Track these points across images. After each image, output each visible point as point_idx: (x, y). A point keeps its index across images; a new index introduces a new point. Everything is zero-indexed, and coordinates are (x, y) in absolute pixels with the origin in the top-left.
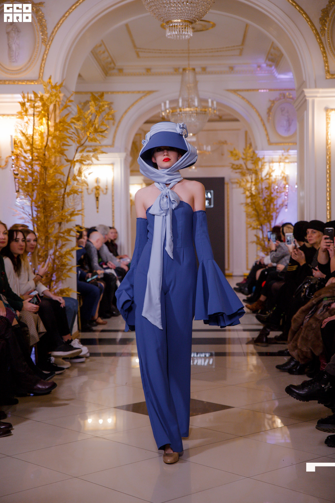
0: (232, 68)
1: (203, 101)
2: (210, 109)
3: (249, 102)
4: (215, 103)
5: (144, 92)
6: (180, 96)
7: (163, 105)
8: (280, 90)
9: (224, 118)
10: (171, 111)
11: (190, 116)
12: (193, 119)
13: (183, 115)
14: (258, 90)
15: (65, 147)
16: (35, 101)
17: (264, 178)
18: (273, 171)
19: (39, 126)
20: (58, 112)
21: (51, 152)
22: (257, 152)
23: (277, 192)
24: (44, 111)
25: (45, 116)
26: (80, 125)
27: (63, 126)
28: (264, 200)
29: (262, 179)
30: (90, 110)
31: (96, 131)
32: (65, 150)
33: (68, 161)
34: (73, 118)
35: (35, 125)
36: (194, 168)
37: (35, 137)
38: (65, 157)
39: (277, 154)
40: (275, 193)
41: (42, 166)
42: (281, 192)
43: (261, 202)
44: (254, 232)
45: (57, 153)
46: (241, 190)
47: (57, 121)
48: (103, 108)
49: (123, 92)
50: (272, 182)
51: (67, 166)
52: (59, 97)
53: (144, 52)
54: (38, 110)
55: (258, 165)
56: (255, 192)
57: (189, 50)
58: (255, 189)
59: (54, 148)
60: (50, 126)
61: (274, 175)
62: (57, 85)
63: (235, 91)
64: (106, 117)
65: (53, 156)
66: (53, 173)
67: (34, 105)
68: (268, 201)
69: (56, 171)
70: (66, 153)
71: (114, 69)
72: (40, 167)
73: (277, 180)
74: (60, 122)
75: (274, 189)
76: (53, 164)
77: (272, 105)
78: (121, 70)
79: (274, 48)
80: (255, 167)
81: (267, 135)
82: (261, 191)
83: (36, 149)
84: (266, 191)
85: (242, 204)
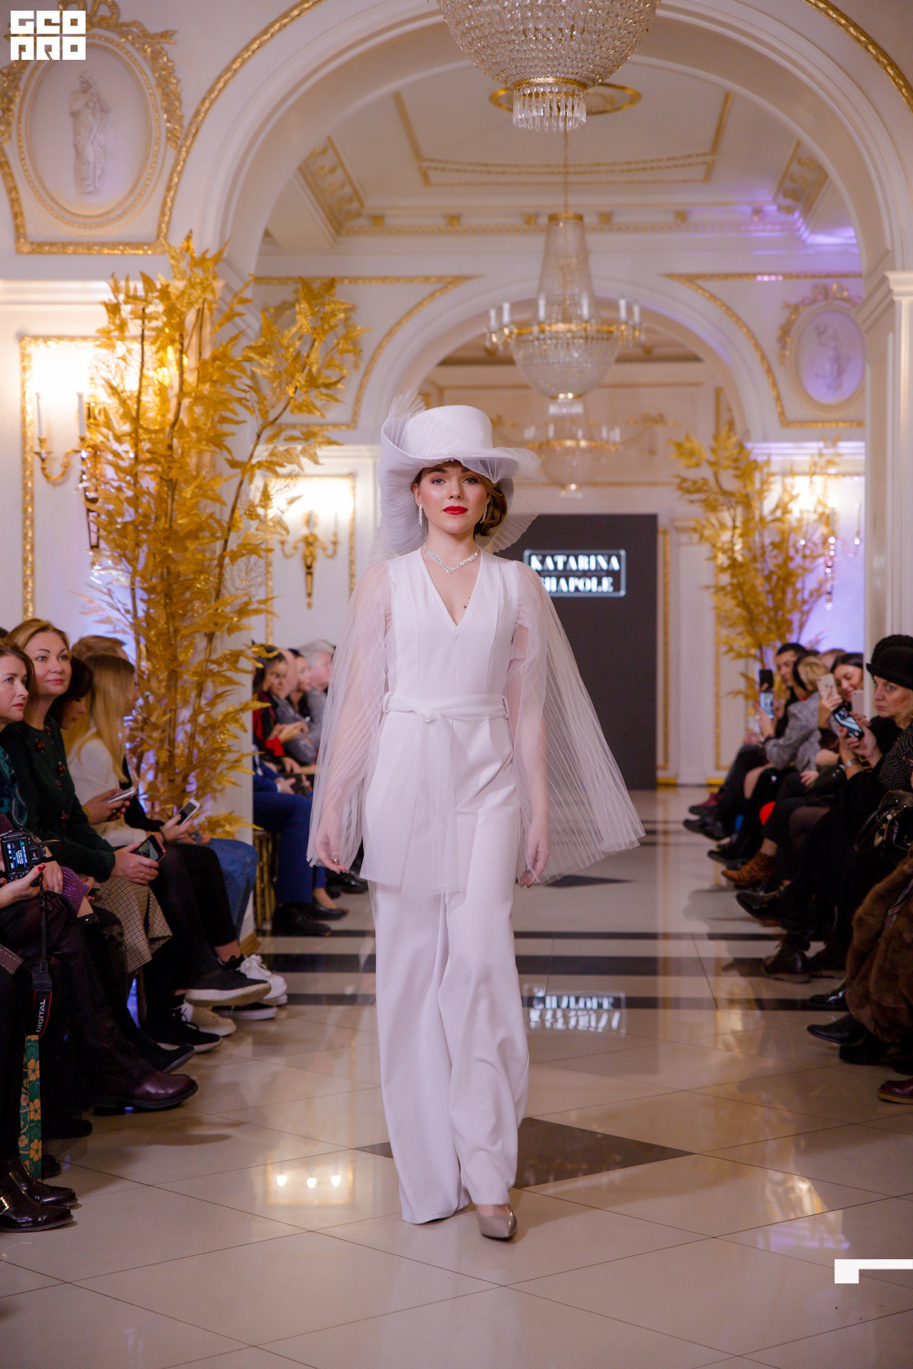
0: (682, 216)
1: (603, 304)
2: (623, 327)
3: (728, 309)
4: (636, 309)
5: (440, 279)
6: (540, 290)
7: (493, 313)
8: (814, 276)
9: (658, 351)
10: (516, 331)
11: (568, 344)
12: (576, 355)
13: (548, 342)
14: (755, 275)
15: (226, 428)
16: (148, 303)
17: (769, 518)
18: (793, 498)
19: (155, 370)
20: (207, 330)
21: (188, 440)
22: (749, 445)
23: (804, 557)
24: (172, 328)
25: (172, 342)
26: (268, 364)
27: (221, 369)
28: (768, 578)
29: (762, 519)
30: (298, 325)
31: (312, 382)
32: (226, 435)
33: (234, 464)
34: (250, 348)
35: (146, 366)
36: (573, 487)
37: (144, 398)
38: (226, 455)
39: (805, 452)
40: (798, 560)
41: (161, 478)
42: (815, 558)
43: (759, 582)
44: (740, 665)
45: (204, 443)
46: (705, 549)
47: (207, 354)
48: (333, 321)
49: (385, 279)
50: (792, 530)
51: (231, 477)
52: (213, 291)
53: (443, 169)
54: (154, 324)
55: (752, 482)
56: (743, 555)
57: (565, 166)
58: (742, 548)
59: (197, 429)
60: (185, 369)
61: (796, 509)
62: (208, 256)
63: (691, 279)
64: (340, 347)
65: (193, 451)
66: (191, 498)
67: (144, 310)
68: (779, 579)
69: (203, 491)
70: (228, 442)
71: (359, 215)
72: (158, 480)
73: (805, 522)
74: (214, 358)
75: (795, 546)
76: (194, 473)
77: (793, 317)
78: (377, 219)
79: (799, 162)
80: (745, 486)
81: (778, 399)
82: (759, 553)
83: (148, 431)
84: (775, 552)
85: (708, 587)
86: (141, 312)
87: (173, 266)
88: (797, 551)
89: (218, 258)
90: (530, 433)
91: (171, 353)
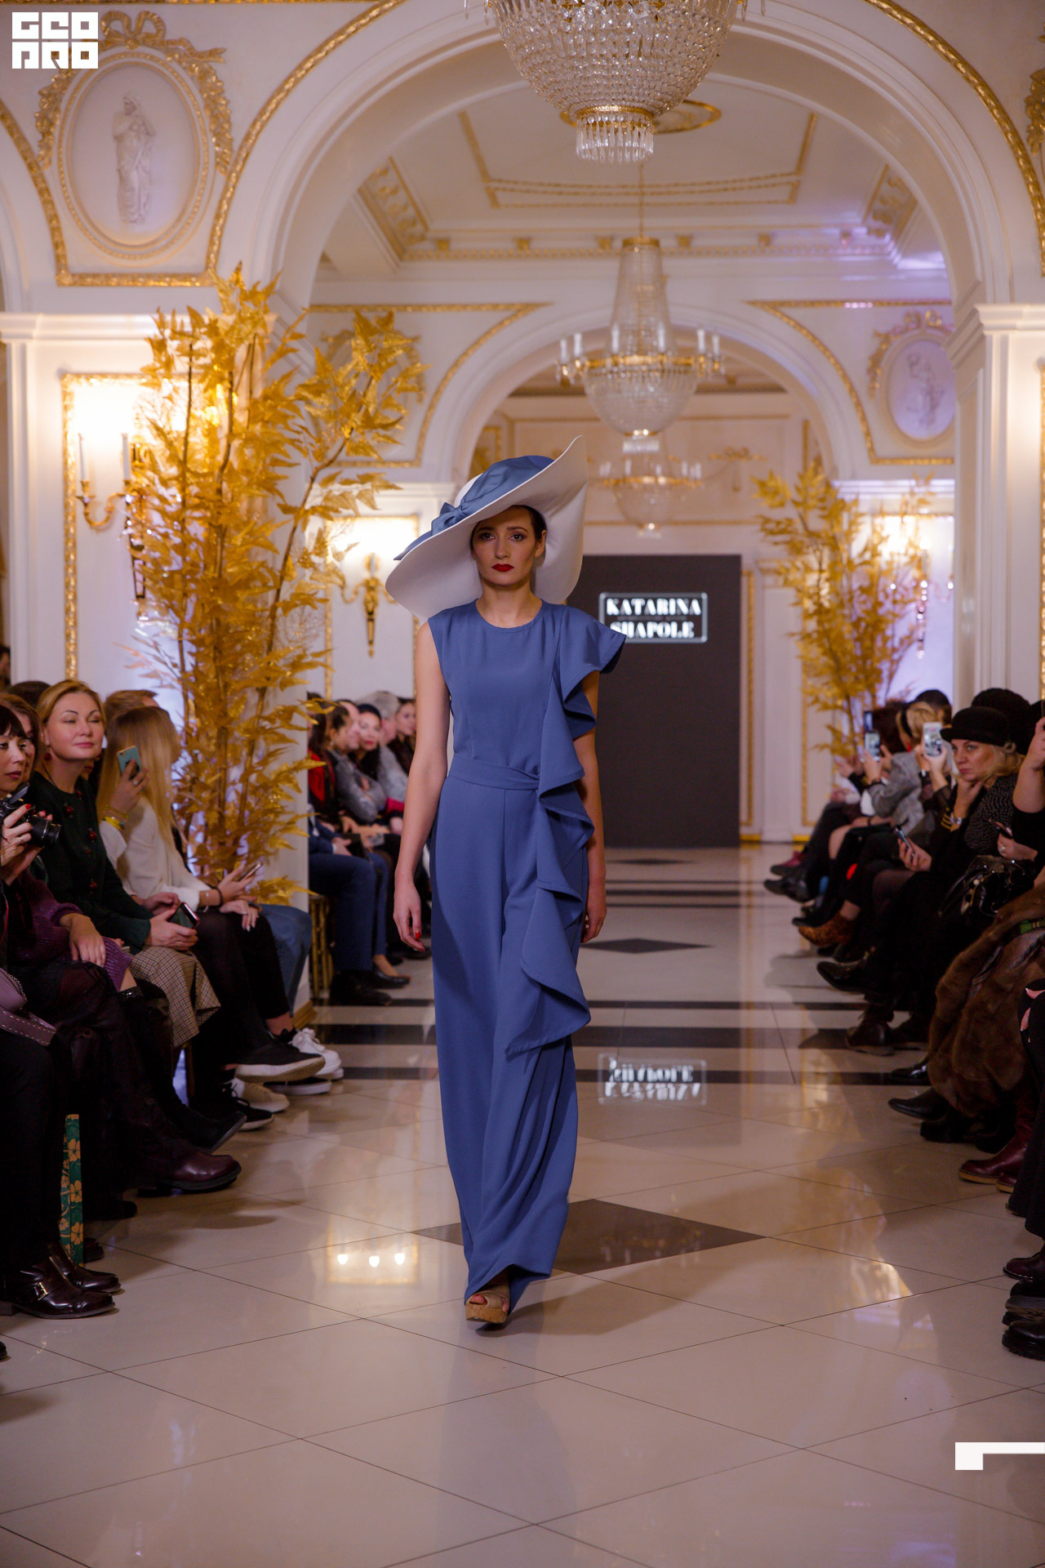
0: (766, 239)
1: (680, 333)
2: (702, 360)
3: (815, 338)
4: (716, 340)
5: (509, 306)
6: (614, 319)
7: (564, 344)
8: (906, 303)
9: (741, 381)
11: (643, 377)
12: (652, 389)
13: (623, 375)
14: (843, 302)
15: (279, 471)
16: (196, 339)
17: (857, 561)
18: (883, 540)
19: (203, 409)
20: (258, 367)
21: (238, 483)
22: (837, 483)
23: (894, 602)
24: (222, 365)
25: (221, 380)
26: (323, 405)
27: (273, 408)
28: (856, 625)
29: (850, 562)
30: (354, 362)
31: (369, 422)
32: (278, 478)
33: (286, 509)
34: (305, 387)
35: (193, 405)
36: (651, 526)
37: (191, 439)
38: (279, 499)
39: (895, 490)
40: (888, 605)
41: (211, 525)
42: (905, 603)
43: (847, 630)
44: (827, 717)
45: (255, 487)
46: (790, 594)
47: (258, 393)
48: (390, 358)
49: (450, 307)
50: (881, 573)
51: (283, 524)
52: (264, 325)
53: (512, 190)
54: (202, 361)
55: (839, 523)
56: (830, 601)
57: (641, 186)
58: (830, 593)
59: (248, 472)
60: (235, 408)
61: (886, 551)
62: (259, 289)
63: (775, 306)
64: (399, 384)
65: (244, 497)
66: (242, 545)
67: (191, 346)
68: (867, 626)
69: (254, 538)
70: (281, 486)
71: (423, 238)
72: (207, 526)
73: (895, 566)
74: (265, 397)
75: (884, 591)
76: (245, 519)
77: (884, 347)
78: (443, 243)
79: (890, 183)
80: (832, 527)
81: (868, 434)
82: (846, 598)
83: (196, 474)
84: (863, 597)
85: (792, 634)
86: (187, 349)
87: (222, 300)
88: (887, 596)
89: (269, 290)
90: (605, 469)
91: (220, 392)
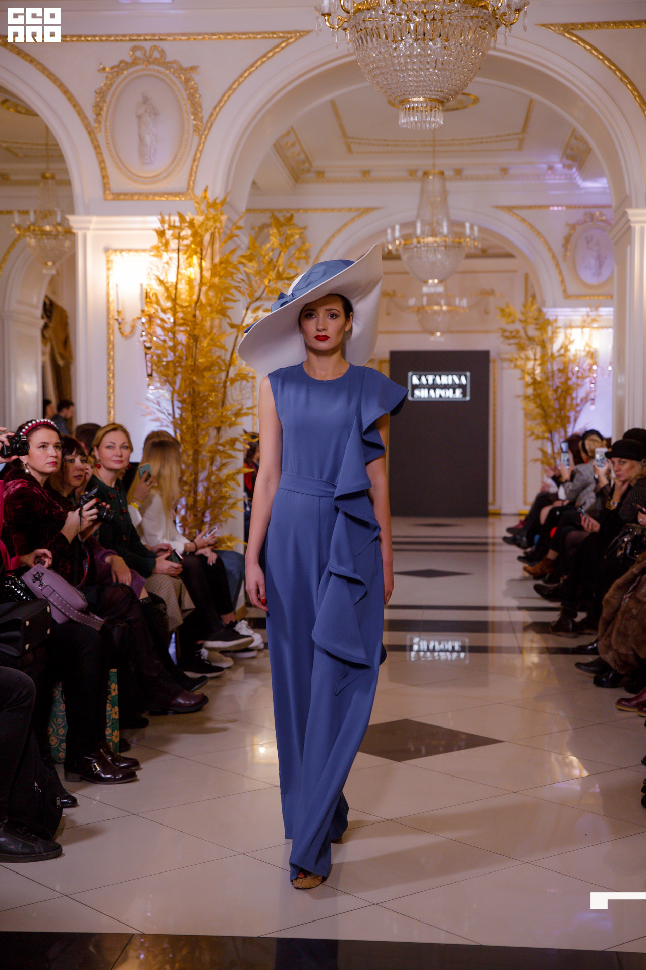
0: (505, 171)
1: (455, 225)
2: (468, 240)
3: (532, 227)
4: (476, 229)
5: (357, 209)
6: (418, 216)
7: (389, 231)
8: (585, 207)
9: (490, 251)
10: (403, 242)
11: (435, 250)
12: (439, 256)
13: (423, 249)
14: (548, 206)
15: (228, 304)
16: (181, 228)
17: (556, 354)
18: (571, 342)
19: (186, 269)
20: (217, 245)
21: (206, 311)
22: (545, 310)
23: (578, 378)
24: (196, 244)
25: (196, 253)
26: (253, 267)
27: (225, 268)
28: (556, 391)
29: (552, 355)
30: (271, 242)
31: (279, 277)
32: (228, 308)
33: (232, 326)
34: (243, 256)
35: (180, 267)
36: (438, 334)
37: (179, 286)
38: (228, 321)
39: (579, 314)
40: (574, 379)
41: (190, 335)
42: (584, 378)
43: (550, 394)
44: (538, 443)
45: (215, 313)
46: (517, 373)
47: (217, 260)
48: (292, 240)
49: (324, 210)
50: (570, 361)
51: (231, 334)
52: (220, 222)
53: (360, 144)
54: (186, 242)
55: (546, 332)
56: (541, 377)
57: (433, 141)
58: (540, 372)
59: (211, 305)
60: (204, 269)
61: (573, 349)
62: (218, 201)
63: (510, 209)
64: (296, 255)
65: (208, 319)
66: (207, 346)
67: (179, 234)
68: (562, 391)
69: (214, 342)
70: (229, 313)
71: (309, 171)
72: (187, 335)
73: (578, 357)
74: (221, 263)
75: (572, 371)
76: (209, 331)
77: (572, 232)
78: (320, 174)
79: (576, 138)
80: (542, 335)
81: (563, 281)
82: (550, 375)
83: (181, 306)
84: (560, 375)
85: (519, 396)
86: (177, 235)
87: (196, 208)
88: (573, 374)
89: (224, 202)
90: (412, 302)
91: (195, 259)
